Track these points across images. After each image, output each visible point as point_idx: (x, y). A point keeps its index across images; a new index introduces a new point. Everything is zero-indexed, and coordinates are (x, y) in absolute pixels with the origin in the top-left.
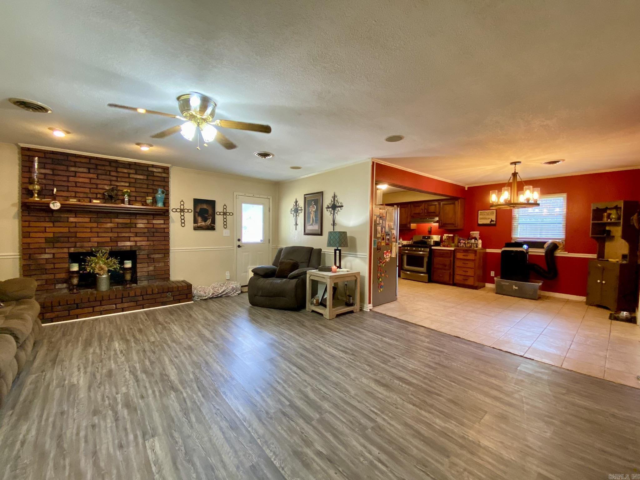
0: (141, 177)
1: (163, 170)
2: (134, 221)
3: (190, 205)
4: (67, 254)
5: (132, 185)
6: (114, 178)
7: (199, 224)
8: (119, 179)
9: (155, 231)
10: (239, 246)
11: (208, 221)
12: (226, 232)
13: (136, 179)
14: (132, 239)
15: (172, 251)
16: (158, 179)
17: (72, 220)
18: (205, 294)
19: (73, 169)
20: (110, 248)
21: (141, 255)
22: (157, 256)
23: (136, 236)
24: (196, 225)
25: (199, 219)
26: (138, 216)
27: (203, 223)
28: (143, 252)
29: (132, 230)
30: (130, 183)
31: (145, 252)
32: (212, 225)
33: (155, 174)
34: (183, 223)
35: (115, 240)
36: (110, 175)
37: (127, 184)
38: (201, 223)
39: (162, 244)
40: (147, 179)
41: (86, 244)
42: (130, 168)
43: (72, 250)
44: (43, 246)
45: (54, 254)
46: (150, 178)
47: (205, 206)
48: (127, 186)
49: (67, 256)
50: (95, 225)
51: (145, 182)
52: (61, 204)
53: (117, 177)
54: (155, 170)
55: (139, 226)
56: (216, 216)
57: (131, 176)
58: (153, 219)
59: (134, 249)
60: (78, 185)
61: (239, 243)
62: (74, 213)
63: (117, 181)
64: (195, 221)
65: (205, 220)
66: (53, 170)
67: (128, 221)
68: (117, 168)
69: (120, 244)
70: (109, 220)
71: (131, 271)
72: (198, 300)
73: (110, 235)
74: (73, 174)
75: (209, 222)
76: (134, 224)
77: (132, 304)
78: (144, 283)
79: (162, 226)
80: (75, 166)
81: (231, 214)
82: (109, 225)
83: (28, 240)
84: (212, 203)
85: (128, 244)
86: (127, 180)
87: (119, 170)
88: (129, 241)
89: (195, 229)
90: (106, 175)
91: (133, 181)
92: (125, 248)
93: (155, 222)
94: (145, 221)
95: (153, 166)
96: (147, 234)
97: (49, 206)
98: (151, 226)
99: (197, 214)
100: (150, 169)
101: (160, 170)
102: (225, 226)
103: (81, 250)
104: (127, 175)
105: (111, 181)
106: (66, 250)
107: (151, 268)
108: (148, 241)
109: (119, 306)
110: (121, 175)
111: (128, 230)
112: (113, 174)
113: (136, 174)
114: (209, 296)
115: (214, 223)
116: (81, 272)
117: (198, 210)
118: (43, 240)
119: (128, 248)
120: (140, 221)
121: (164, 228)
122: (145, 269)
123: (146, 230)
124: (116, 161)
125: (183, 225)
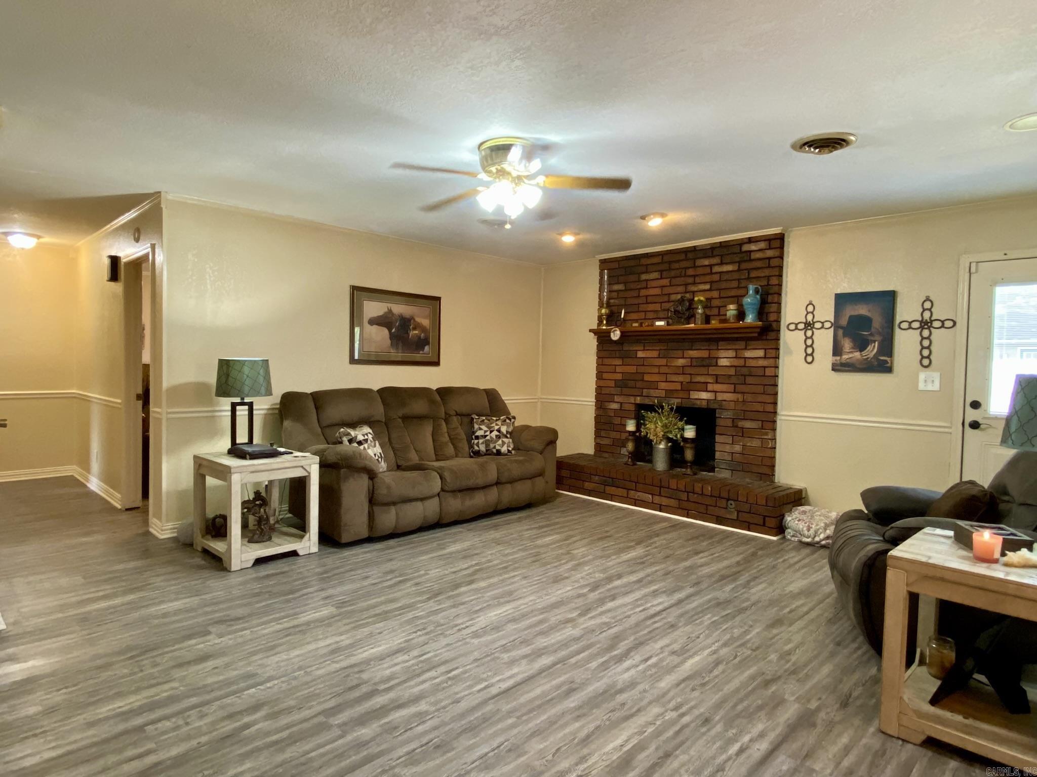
0: (729, 268)
1: (767, 243)
2: (714, 354)
3: (826, 312)
4: (634, 406)
5: (715, 286)
6: (690, 280)
7: (845, 357)
8: (698, 280)
9: (747, 373)
10: (975, 425)
11: (870, 348)
12: (929, 381)
13: (720, 273)
14: (710, 387)
15: (783, 418)
16: (758, 264)
17: (640, 354)
18: (809, 530)
19: (644, 277)
20: (679, 400)
21: (724, 419)
22: (748, 424)
23: (717, 382)
24: (838, 358)
25: (847, 344)
26: (721, 343)
27: (857, 355)
28: (725, 414)
29: (712, 370)
30: (711, 283)
31: (729, 414)
32: (882, 358)
33: (753, 256)
34: (809, 356)
35: (687, 388)
36: (685, 276)
37: (707, 287)
38: (851, 354)
39: (759, 400)
40: (739, 270)
41: (653, 393)
42: (713, 256)
43: (639, 400)
44: (613, 391)
45: (621, 403)
46: (744, 266)
47: (862, 310)
48: (707, 290)
49: (632, 408)
50: (663, 362)
51: (736, 276)
52: (621, 332)
53: (694, 276)
54: (753, 247)
55: (723, 362)
56: (897, 331)
57: (716, 269)
58: (746, 349)
59: (713, 406)
60: (650, 299)
61: (972, 415)
62: (642, 345)
63: (694, 283)
64: (837, 350)
65: (861, 345)
66: (625, 283)
67: (705, 354)
68: (694, 260)
69: (695, 395)
70: (680, 353)
71: (693, 445)
72: (793, 539)
73: (681, 378)
74: (644, 285)
75: (872, 350)
76: (715, 360)
77: (673, 502)
78: (723, 474)
79: (762, 363)
80: (646, 272)
81: (948, 324)
82: (681, 362)
83: (602, 383)
84: (888, 299)
85: (704, 395)
86: (708, 278)
87: (700, 262)
88: (707, 391)
89: (836, 368)
90: (680, 276)
91: (716, 277)
92: (698, 402)
93: (748, 354)
94: (731, 353)
95: (750, 240)
96: (734, 380)
97: (610, 336)
98: (740, 362)
99: (840, 332)
100: (746, 248)
101: (762, 245)
102: (926, 360)
103: (647, 401)
104: (708, 270)
105: (686, 285)
106: (632, 400)
107: (738, 448)
108: (734, 392)
109: (657, 499)
110: (700, 271)
111: (703, 370)
112: (690, 272)
113: (722, 264)
114: (817, 539)
115: (890, 354)
116: (638, 434)
117: (844, 322)
118: (612, 384)
119: (704, 404)
120: (722, 354)
121: (765, 367)
122: (728, 448)
123: (732, 372)
124: (694, 249)
125: (809, 359)
